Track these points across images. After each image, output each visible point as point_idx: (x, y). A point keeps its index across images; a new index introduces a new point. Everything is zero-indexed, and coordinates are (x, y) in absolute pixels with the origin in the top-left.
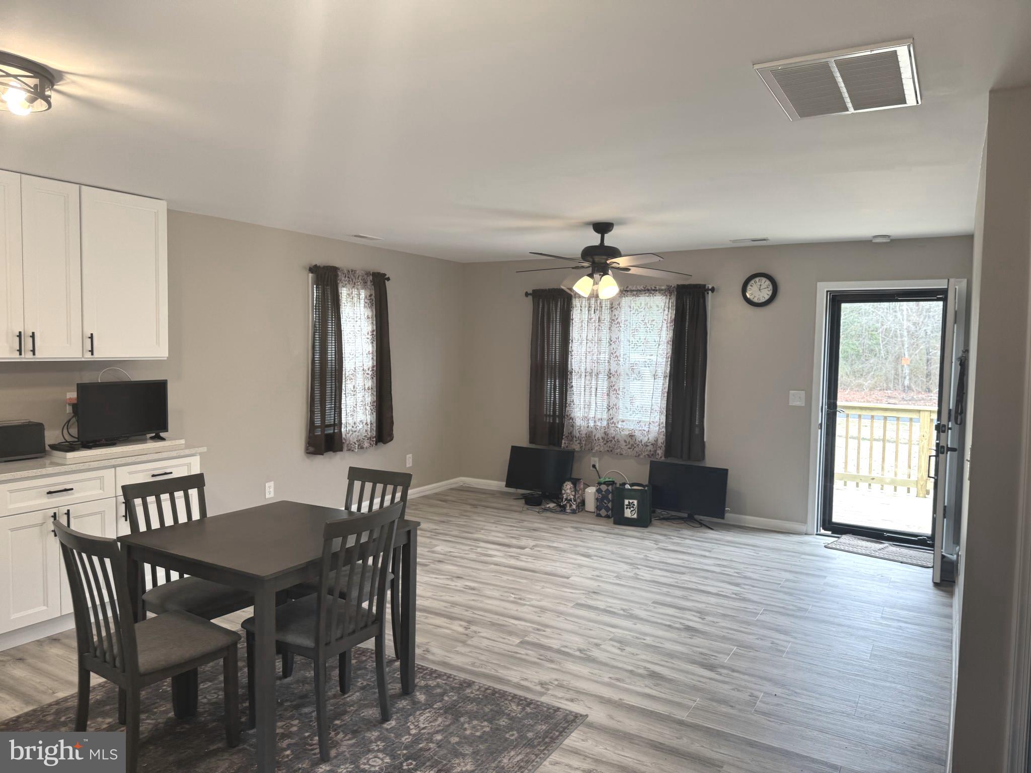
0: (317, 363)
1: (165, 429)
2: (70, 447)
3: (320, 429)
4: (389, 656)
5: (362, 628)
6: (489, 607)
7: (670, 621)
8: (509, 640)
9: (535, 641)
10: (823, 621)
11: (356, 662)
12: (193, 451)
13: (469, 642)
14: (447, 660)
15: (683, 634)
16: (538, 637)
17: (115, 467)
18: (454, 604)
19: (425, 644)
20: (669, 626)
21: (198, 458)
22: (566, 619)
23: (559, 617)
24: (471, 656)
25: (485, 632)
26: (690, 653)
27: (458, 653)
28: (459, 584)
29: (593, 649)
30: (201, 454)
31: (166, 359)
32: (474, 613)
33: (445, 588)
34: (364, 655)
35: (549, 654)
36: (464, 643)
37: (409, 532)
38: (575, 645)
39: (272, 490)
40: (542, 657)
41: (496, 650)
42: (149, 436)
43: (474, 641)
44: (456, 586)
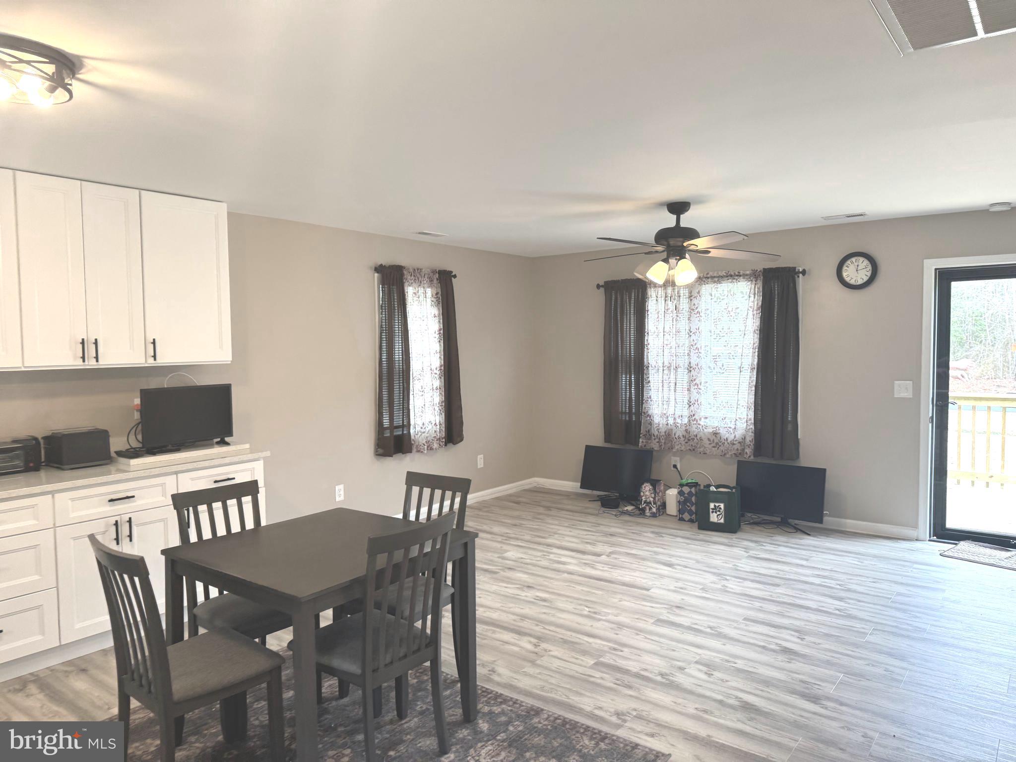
0: (385, 364)
1: (230, 434)
2: (134, 454)
3: (389, 431)
4: (452, 676)
5: (414, 652)
6: (561, 621)
7: (764, 641)
8: (582, 660)
9: (612, 662)
10: (946, 645)
11: (417, 682)
12: (255, 456)
13: (538, 662)
14: (515, 683)
15: (780, 657)
16: (614, 657)
17: (176, 473)
18: (524, 617)
19: (490, 663)
20: (764, 647)
21: (261, 463)
22: (646, 638)
23: (637, 634)
24: (540, 679)
25: (556, 651)
26: (790, 680)
27: (526, 674)
28: (530, 594)
29: (677, 674)
30: (265, 459)
31: (230, 363)
32: (544, 628)
33: (514, 598)
34: (426, 674)
35: (627, 679)
36: (533, 663)
37: (466, 544)
38: (656, 668)
39: (342, 493)
40: (618, 682)
41: (567, 672)
42: (216, 440)
43: (544, 661)
44: (526, 596)
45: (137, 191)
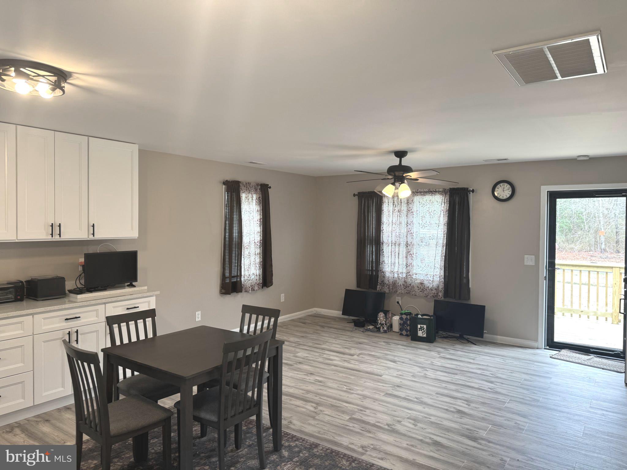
0: (227, 239)
1: (136, 280)
2: (79, 291)
3: (228, 279)
4: (267, 425)
5: (247, 410)
6: (331, 394)
7: (447, 406)
8: (342, 416)
9: (359, 418)
10: (550, 409)
11: (246, 429)
12: (151, 294)
13: (317, 417)
14: (303, 429)
15: (456, 416)
16: (361, 415)
17: (105, 303)
18: (308, 392)
19: (289, 418)
20: (447, 410)
21: (154, 298)
22: (379, 404)
23: (375, 402)
24: (318, 427)
25: (327, 411)
26: (460, 428)
27: (309, 424)
28: (312, 378)
29: (397, 425)
30: (156, 296)
31: (137, 238)
32: (320, 398)
33: (303, 381)
34: (251, 424)
35: (368, 427)
36: (314, 418)
37: (277, 348)
38: (385, 421)
39: (200, 316)
40: (363, 429)
41: (334, 423)
42: (126, 284)
43: (320, 417)
44: (309, 379)
45: (87, 137)
